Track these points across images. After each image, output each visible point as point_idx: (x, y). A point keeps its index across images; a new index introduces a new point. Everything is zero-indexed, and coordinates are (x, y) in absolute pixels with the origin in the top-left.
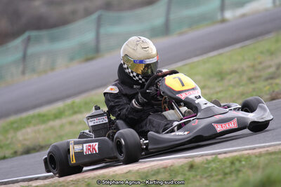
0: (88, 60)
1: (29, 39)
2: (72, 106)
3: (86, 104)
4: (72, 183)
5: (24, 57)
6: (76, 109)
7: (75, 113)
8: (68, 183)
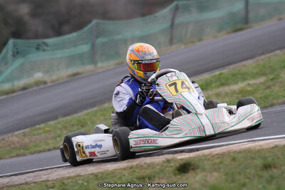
0: (236, 30)
1: (177, 8)
2: (219, 78)
3: (234, 75)
4: (217, 156)
5: (172, 26)
6: (223, 81)
7: (223, 85)
8: (213, 156)
